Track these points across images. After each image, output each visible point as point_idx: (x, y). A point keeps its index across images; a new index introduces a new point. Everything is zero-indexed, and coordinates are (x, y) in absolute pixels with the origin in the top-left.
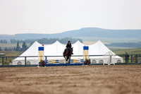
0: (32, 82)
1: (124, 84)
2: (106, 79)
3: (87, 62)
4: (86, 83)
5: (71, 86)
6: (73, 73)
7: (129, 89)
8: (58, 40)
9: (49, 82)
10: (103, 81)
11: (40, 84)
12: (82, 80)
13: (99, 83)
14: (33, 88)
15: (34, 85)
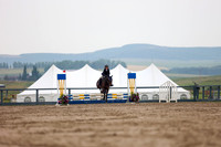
0: (47, 129)
1: (191, 131)
2: (163, 125)
3: (134, 98)
4: (133, 130)
5: (109, 136)
6: (112, 114)
7: (199, 139)
8: (88, 63)
9: (74, 128)
10: (159, 126)
11: (60, 132)
12: (125, 126)
13: (153, 130)
14: (48, 139)
15: (51, 134)
